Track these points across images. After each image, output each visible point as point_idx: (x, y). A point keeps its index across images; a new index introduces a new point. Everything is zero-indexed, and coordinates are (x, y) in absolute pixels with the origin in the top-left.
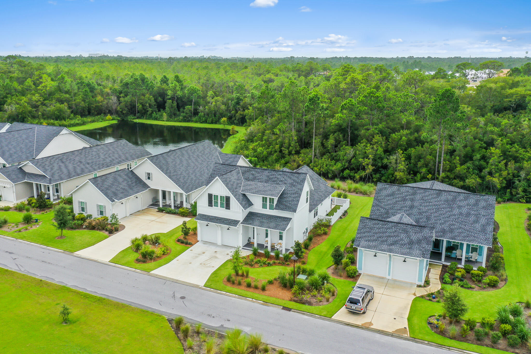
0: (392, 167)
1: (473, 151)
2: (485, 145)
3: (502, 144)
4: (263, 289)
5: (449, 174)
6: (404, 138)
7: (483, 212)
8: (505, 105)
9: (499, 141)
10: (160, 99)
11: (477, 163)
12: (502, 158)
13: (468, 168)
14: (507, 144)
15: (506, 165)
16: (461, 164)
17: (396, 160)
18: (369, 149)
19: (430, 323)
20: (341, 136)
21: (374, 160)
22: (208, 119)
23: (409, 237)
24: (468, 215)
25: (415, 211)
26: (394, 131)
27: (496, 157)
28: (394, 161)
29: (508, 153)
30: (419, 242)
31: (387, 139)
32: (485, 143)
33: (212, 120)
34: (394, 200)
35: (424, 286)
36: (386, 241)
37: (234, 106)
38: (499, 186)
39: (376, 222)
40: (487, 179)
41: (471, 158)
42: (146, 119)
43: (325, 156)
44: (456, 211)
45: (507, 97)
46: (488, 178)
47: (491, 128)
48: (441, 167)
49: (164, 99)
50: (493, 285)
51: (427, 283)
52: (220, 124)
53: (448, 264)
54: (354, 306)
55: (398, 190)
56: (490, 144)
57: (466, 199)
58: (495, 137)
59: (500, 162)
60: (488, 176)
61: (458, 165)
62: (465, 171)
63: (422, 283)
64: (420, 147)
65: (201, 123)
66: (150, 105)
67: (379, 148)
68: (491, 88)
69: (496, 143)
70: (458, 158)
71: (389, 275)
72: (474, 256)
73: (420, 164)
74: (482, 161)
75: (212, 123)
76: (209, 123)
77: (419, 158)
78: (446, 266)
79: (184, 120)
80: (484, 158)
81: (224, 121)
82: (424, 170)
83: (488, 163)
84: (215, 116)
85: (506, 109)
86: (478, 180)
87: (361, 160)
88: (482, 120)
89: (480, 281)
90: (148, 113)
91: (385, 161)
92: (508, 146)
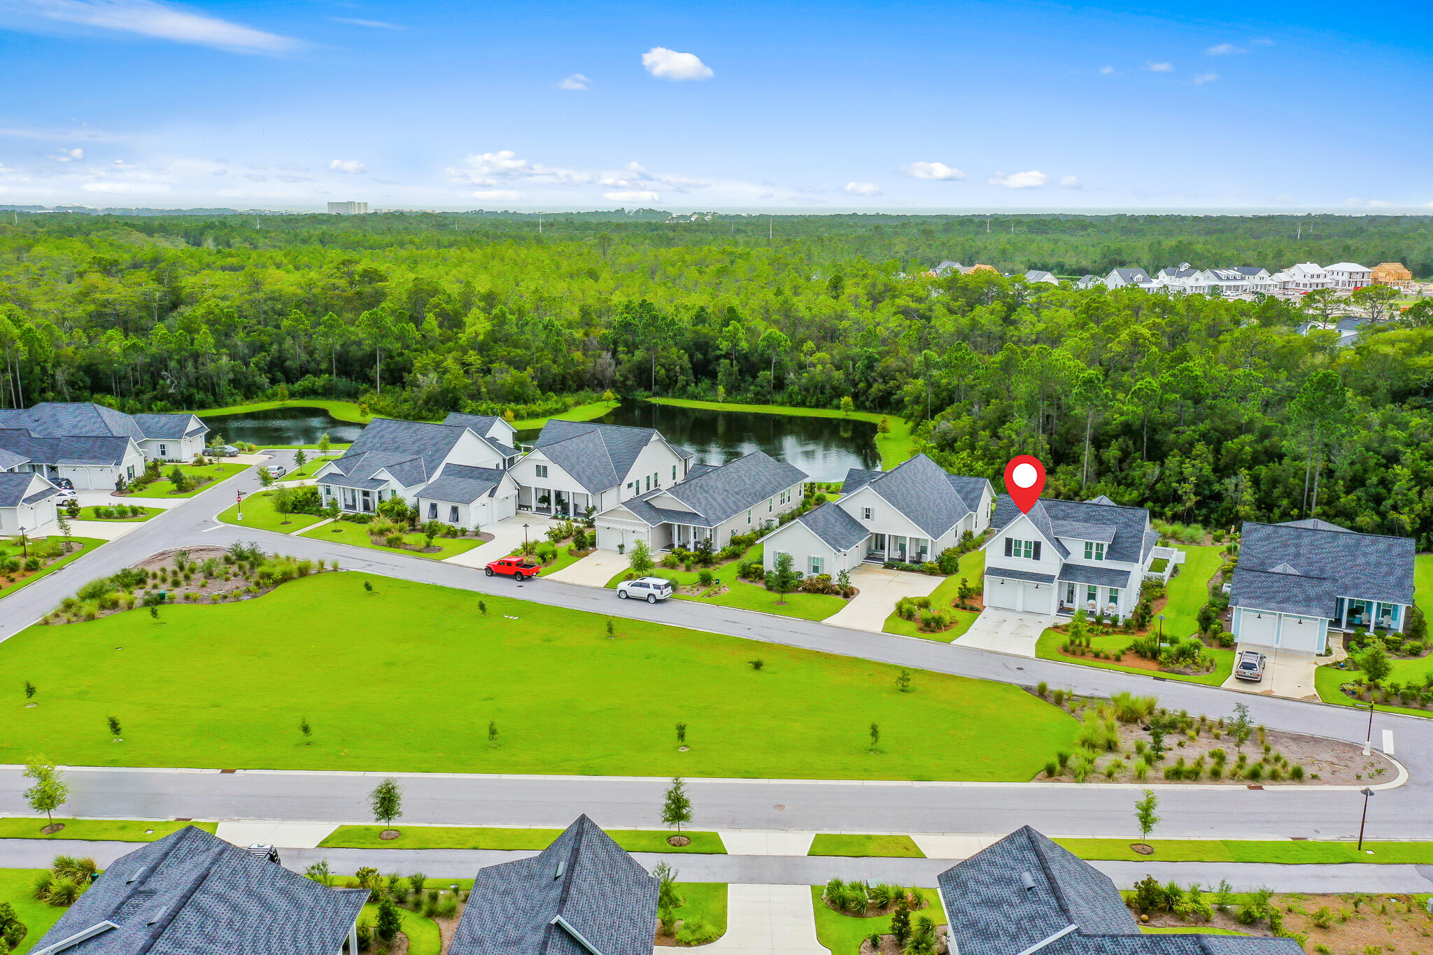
0: (1229, 498)
1: (1366, 471)
2: (1385, 461)
3: (1414, 460)
4: (1118, 659)
5: (1326, 508)
6: (1247, 448)
7: (1398, 561)
8: (1412, 385)
9: (1408, 455)
10: (699, 356)
11: (1373, 490)
12: (1413, 483)
13: (1359, 499)
14: (1421, 459)
15: (1420, 494)
16: (1348, 493)
17: (1237, 485)
18: (1188, 469)
19: (1344, 690)
20: (1131, 443)
21: (1197, 485)
22: (809, 399)
23: (1304, 592)
24: (1378, 564)
25: (1302, 560)
26: (1227, 435)
27: (1403, 481)
28: (1232, 487)
29: (1422, 474)
30: (1319, 598)
31: (1217, 451)
32: (1383, 457)
33: (818, 400)
34: (1271, 546)
35: (1326, 655)
36: (1274, 598)
37: (862, 373)
38: (1408, 528)
39: (1257, 573)
40: (1390, 517)
41: (1362, 483)
42: (674, 397)
43: (1103, 479)
44: (1361, 560)
45: (1415, 372)
46: (1393, 515)
47: (1392, 432)
48: (1315, 498)
49: (705, 354)
50: (1415, 653)
51: (1329, 652)
52: (838, 407)
53: (1352, 632)
54: (1248, 672)
55: (1275, 532)
56: (1393, 458)
57: (1373, 543)
58: (1400, 448)
59: (1409, 489)
60: (1392, 512)
61: (1342, 495)
62: (1354, 504)
63: (1323, 652)
64: (1277, 464)
65: (794, 406)
66: (681, 368)
67: (1205, 464)
68: (1386, 356)
69: (1403, 458)
70: (1341, 482)
71: (1277, 642)
72: (1386, 621)
73: (1277, 492)
74: (1380, 487)
75: (817, 406)
76: (810, 407)
77: (1274, 482)
78: (1349, 634)
79: (760, 399)
80: (1383, 482)
81: (847, 404)
82: (1285, 502)
83: (1389, 491)
84: (822, 393)
85: (1415, 392)
86: (1377, 518)
87: (1175, 485)
88: (1375, 417)
89: (1397, 650)
90: (679, 385)
91: (1217, 487)
92: (1423, 463)
